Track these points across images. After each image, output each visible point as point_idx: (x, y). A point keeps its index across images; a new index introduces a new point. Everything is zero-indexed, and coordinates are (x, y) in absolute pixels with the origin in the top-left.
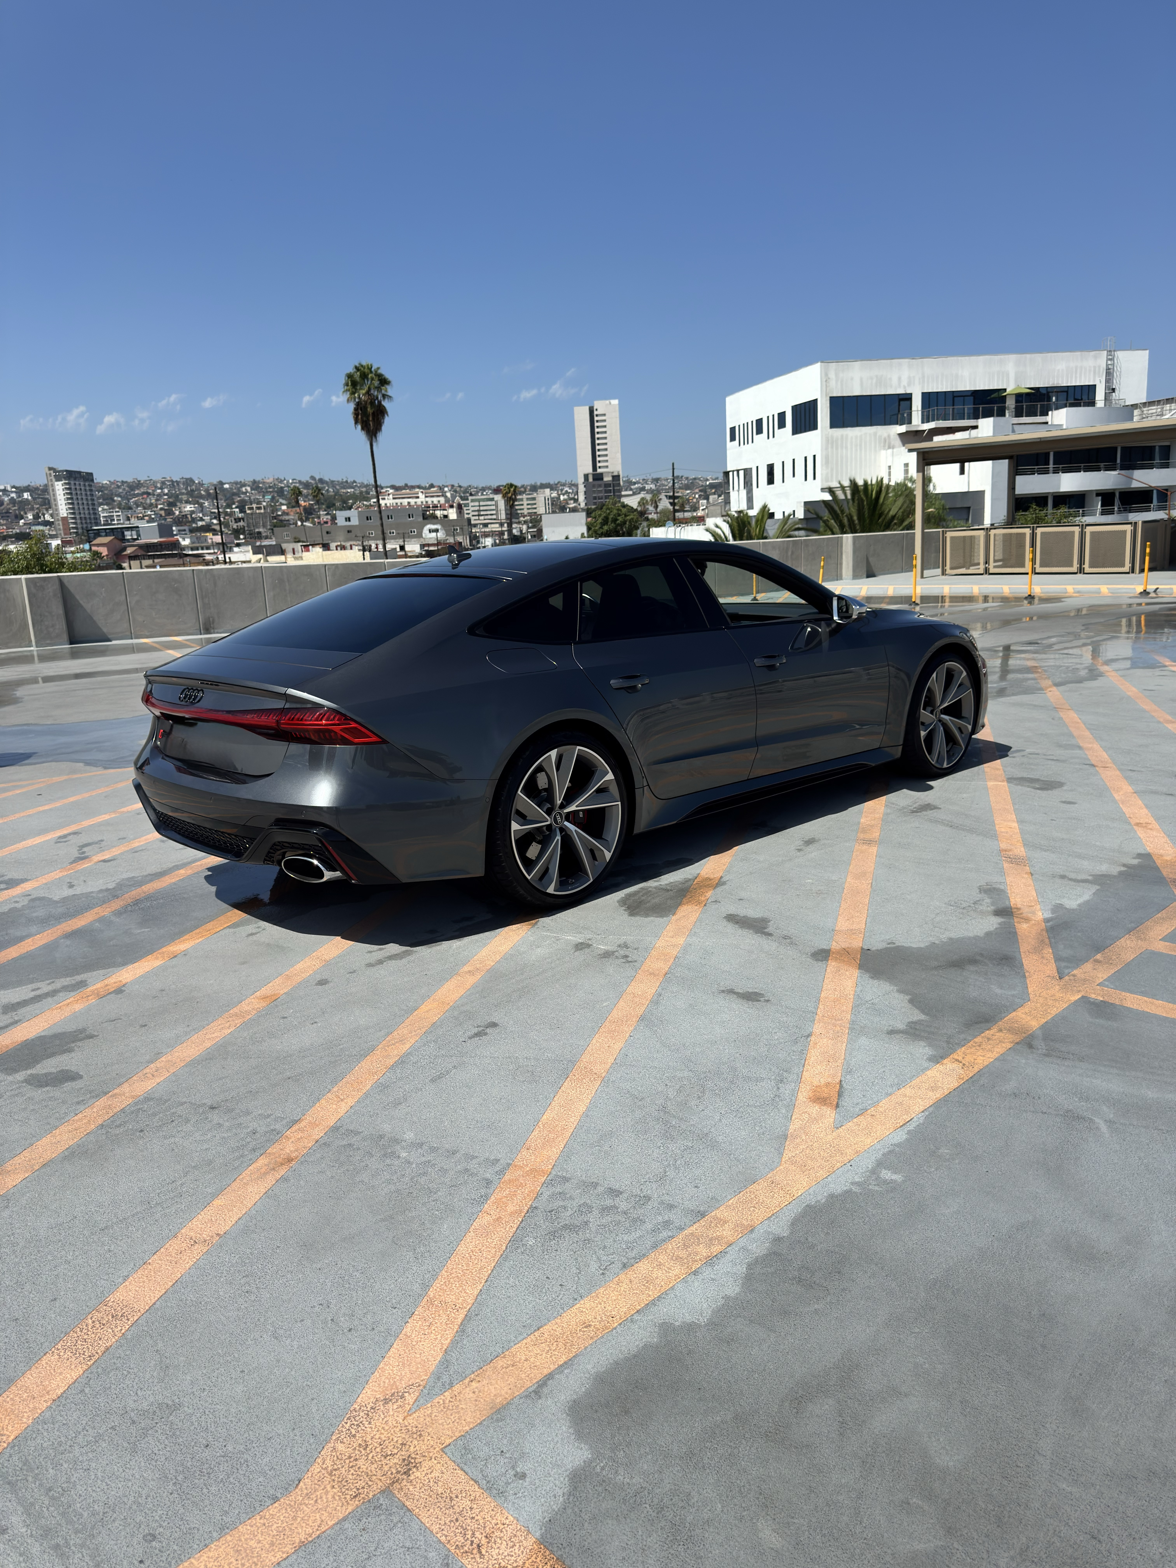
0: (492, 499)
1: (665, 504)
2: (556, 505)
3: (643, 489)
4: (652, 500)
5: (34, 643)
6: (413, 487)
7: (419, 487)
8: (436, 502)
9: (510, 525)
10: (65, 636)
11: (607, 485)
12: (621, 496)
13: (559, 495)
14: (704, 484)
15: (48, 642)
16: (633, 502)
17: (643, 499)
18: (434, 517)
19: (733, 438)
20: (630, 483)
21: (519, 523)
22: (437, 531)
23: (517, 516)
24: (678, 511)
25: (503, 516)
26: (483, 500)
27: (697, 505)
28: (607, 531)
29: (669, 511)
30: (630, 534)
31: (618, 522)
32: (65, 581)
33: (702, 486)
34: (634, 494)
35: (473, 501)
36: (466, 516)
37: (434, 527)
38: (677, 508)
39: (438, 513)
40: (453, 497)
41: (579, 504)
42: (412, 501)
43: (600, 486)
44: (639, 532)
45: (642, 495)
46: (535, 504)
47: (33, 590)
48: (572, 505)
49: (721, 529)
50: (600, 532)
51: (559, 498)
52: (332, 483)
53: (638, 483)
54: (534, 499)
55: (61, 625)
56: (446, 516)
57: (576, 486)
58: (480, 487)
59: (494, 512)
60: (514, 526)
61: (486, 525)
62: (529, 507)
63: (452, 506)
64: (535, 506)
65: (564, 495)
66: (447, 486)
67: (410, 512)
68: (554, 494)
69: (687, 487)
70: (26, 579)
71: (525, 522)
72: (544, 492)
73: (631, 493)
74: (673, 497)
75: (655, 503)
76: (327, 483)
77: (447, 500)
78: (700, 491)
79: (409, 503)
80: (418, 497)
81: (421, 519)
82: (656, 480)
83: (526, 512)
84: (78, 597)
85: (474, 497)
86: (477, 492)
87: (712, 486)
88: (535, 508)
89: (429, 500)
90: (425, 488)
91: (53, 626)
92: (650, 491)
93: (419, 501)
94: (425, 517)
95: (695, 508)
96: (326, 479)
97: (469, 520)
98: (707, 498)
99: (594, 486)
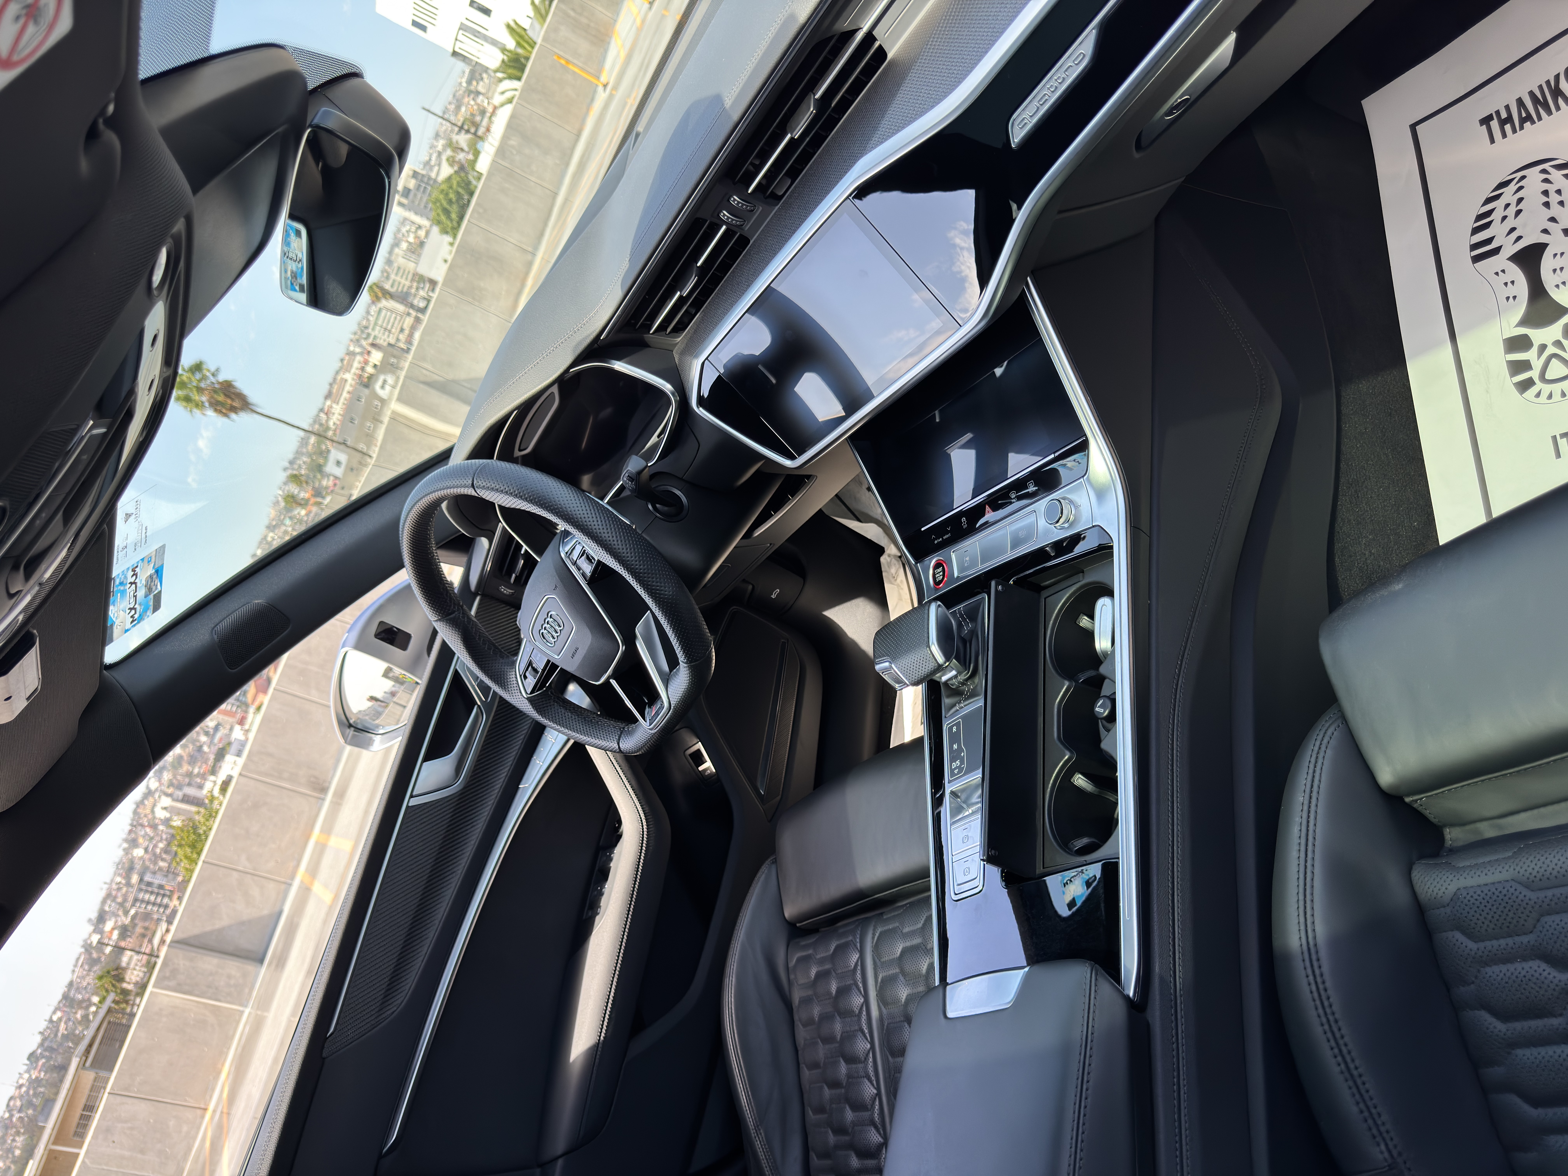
0: (380, 310)
1: (463, 139)
2: (416, 249)
3: (440, 154)
4: (453, 151)
5: (241, 1008)
6: (335, 379)
7: (337, 373)
8: (359, 366)
9: (412, 306)
10: (250, 967)
11: (418, 187)
12: (435, 181)
13: (408, 241)
14: (463, 89)
15: (247, 990)
16: (446, 171)
17: (448, 160)
18: (371, 377)
19: (423, 28)
20: (427, 164)
21: (415, 295)
22: (385, 382)
23: (407, 294)
24: (476, 131)
25: (401, 308)
26: (377, 319)
27: (481, 108)
28: (457, 216)
29: (471, 139)
30: (471, 194)
31: (454, 199)
32: (181, 936)
33: (464, 92)
34: (439, 165)
35: (373, 329)
36: (385, 344)
37: (379, 383)
38: (473, 130)
39: (370, 370)
40: (361, 346)
41: (426, 227)
42: (348, 388)
43: (415, 195)
44: (474, 182)
45: (444, 158)
46: (404, 271)
47: (172, 983)
48: (422, 233)
49: (508, 90)
50: (455, 224)
51: (410, 243)
52: (298, 453)
53: (431, 155)
54: (399, 268)
55: (233, 968)
56: (375, 366)
57: (405, 219)
58: (364, 314)
59: (394, 315)
60: (415, 302)
61: (402, 330)
62: (404, 277)
63: (369, 353)
64: (406, 272)
65: (408, 236)
66: (349, 346)
67: (355, 398)
68: (404, 245)
69: (458, 108)
70: (154, 986)
71: (417, 289)
72: (397, 255)
73: (436, 168)
74: (461, 128)
75: (457, 149)
76: (295, 458)
77: (361, 354)
78: (469, 96)
79: (349, 392)
80: (346, 381)
81: (366, 391)
82: (437, 136)
83: (408, 283)
84: (208, 928)
85: (371, 327)
86: (368, 320)
87: (469, 82)
88: (409, 272)
89: (353, 370)
90: (341, 368)
91: (229, 977)
92: (445, 147)
93: (350, 381)
94: (367, 386)
95: (483, 112)
96: (291, 456)
97: (389, 344)
98: (478, 93)
99: (413, 202)
